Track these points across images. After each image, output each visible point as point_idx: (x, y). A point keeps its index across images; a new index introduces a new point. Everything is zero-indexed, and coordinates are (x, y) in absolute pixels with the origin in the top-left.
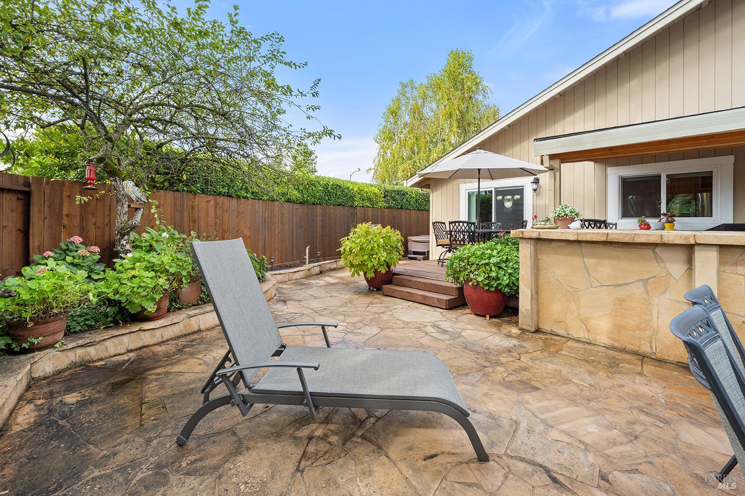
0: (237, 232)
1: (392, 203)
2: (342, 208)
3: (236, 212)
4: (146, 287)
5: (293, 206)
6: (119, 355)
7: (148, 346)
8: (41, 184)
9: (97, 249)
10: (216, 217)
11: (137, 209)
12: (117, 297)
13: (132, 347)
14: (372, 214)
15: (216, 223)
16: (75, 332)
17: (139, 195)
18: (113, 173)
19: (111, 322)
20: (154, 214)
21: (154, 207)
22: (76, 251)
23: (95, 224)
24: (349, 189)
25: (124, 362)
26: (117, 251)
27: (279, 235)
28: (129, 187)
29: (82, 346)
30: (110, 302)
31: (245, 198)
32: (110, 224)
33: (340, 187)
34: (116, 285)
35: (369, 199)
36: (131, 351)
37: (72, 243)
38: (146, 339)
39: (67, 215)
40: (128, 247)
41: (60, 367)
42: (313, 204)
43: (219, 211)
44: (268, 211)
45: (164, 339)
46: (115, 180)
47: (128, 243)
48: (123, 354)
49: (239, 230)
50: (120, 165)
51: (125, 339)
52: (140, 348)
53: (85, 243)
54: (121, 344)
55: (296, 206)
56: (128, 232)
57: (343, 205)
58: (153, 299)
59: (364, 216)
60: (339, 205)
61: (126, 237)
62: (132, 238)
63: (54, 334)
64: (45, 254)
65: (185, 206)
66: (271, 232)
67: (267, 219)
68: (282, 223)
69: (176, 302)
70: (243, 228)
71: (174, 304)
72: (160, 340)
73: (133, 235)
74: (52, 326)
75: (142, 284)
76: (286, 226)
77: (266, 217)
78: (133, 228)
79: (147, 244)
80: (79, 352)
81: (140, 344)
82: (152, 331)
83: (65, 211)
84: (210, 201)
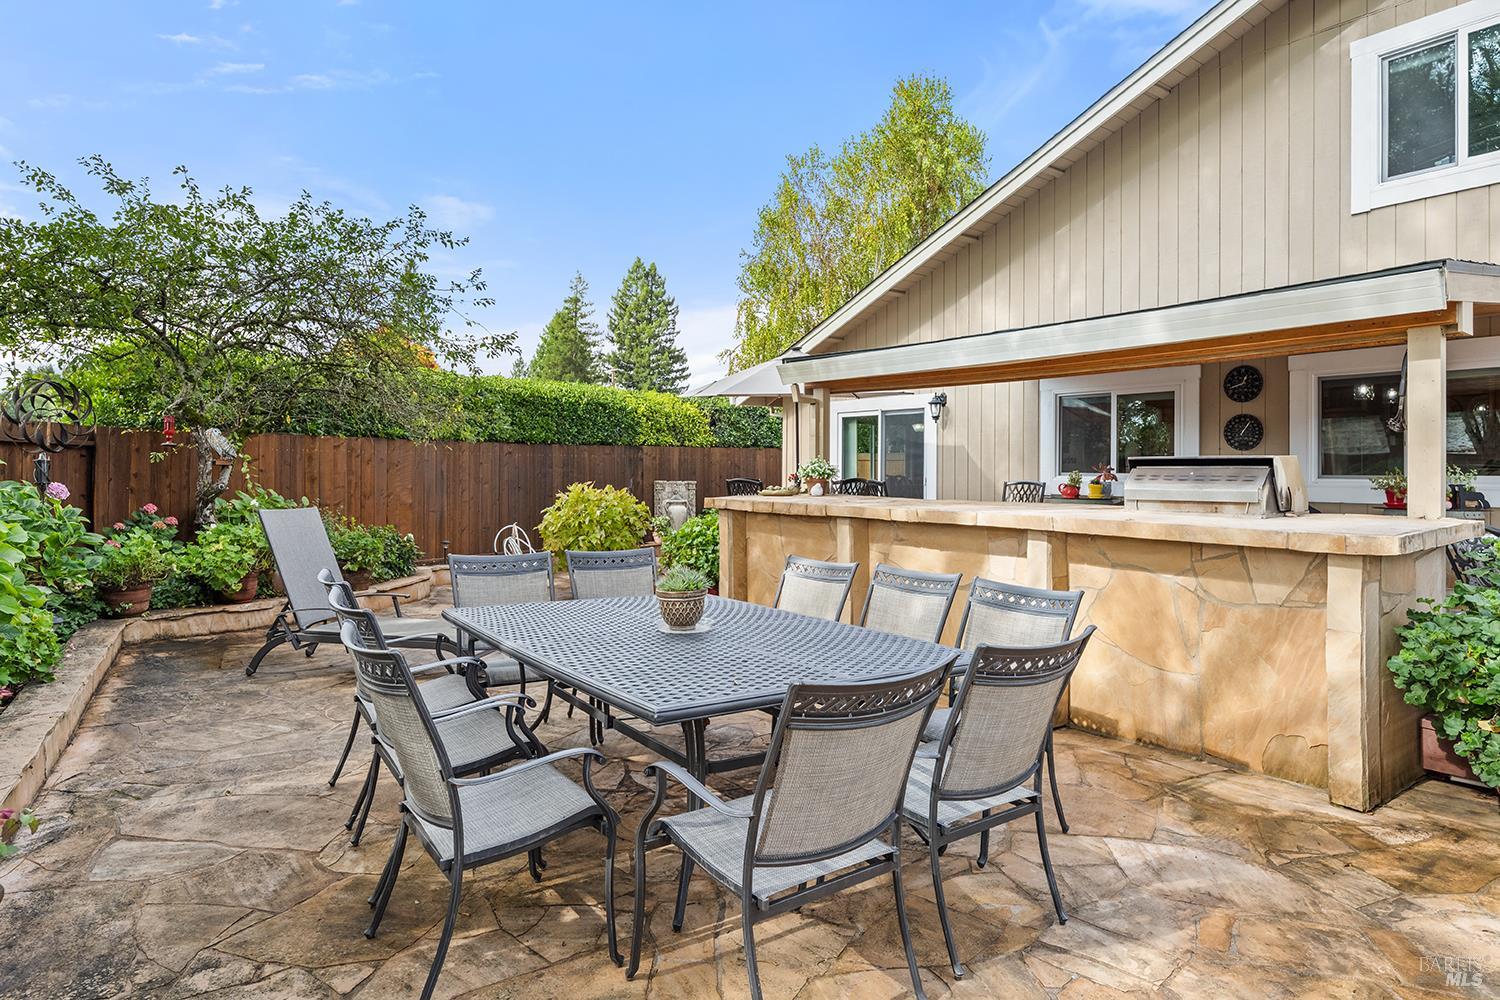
0: (388, 496)
1: (730, 435)
2: (607, 449)
3: (385, 463)
4: (229, 562)
5: (501, 449)
6: (202, 635)
7: (233, 631)
8: (106, 435)
9: (174, 521)
10: (350, 472)
11: (224, 467)
12: (200, 573)
13: (214, 629)
14: (680, 460)
15: (350, 482)
16: (157, 608)
17: (227, 448)
18: (196, 422)
19: (193, 602)
20: (245, 474)
21: (245, 464)
22: (151, 523)
23: (170, 486)
24: (625, 409)
25: (207, 640)
26: (199, 524)
27: (472, 502)
28: (215, 438)
29: (166, 619)
30: (192, 579)
31: (404, 438)
32: (188, 486)
33: (604, 406)
34: (199, 560)
35: (673, 429)
36: (214, 633)
37: (146, 512)
38: (230, 623)
39: (136, 475)
40: (212, 518)
41: (147, 637)
42: (544, 442)
43: (356, 462)
44: (448, 460)
45: (250, 627)
46: (197, 430)
47: (211, 513)
48: (206, 635)
49: (392, 493)
50: (202, 409)
51: (208, 618)
52: (224, 632)
53: (160, 514)
54: (204, 623)
55: (506, 448)
56: (214, 498)
57: (610, 444)
58: (238, 575)
59: (660, 464)
60: (602, 443)
61: (210, 505)
62: (217, 507)
63: (141, 602)
64: (115, 526)
65: (298, 456)
66: (455, 499)
67: (445, 474)
68: (477, 480)
69: (268, 587)
70: (398, 490)
71: (265, 589)
72: (246, 627)
73: (219, 503)
74: (141, 594)
75: (227, 558)
76: (486, 486)
77: (445, 470)
78: (219, 493)
79: (239, 515)
80: (163, 624)
81: (224, 628)
82: (236, 615)
83: (133, 471)
84: (339, 446)
